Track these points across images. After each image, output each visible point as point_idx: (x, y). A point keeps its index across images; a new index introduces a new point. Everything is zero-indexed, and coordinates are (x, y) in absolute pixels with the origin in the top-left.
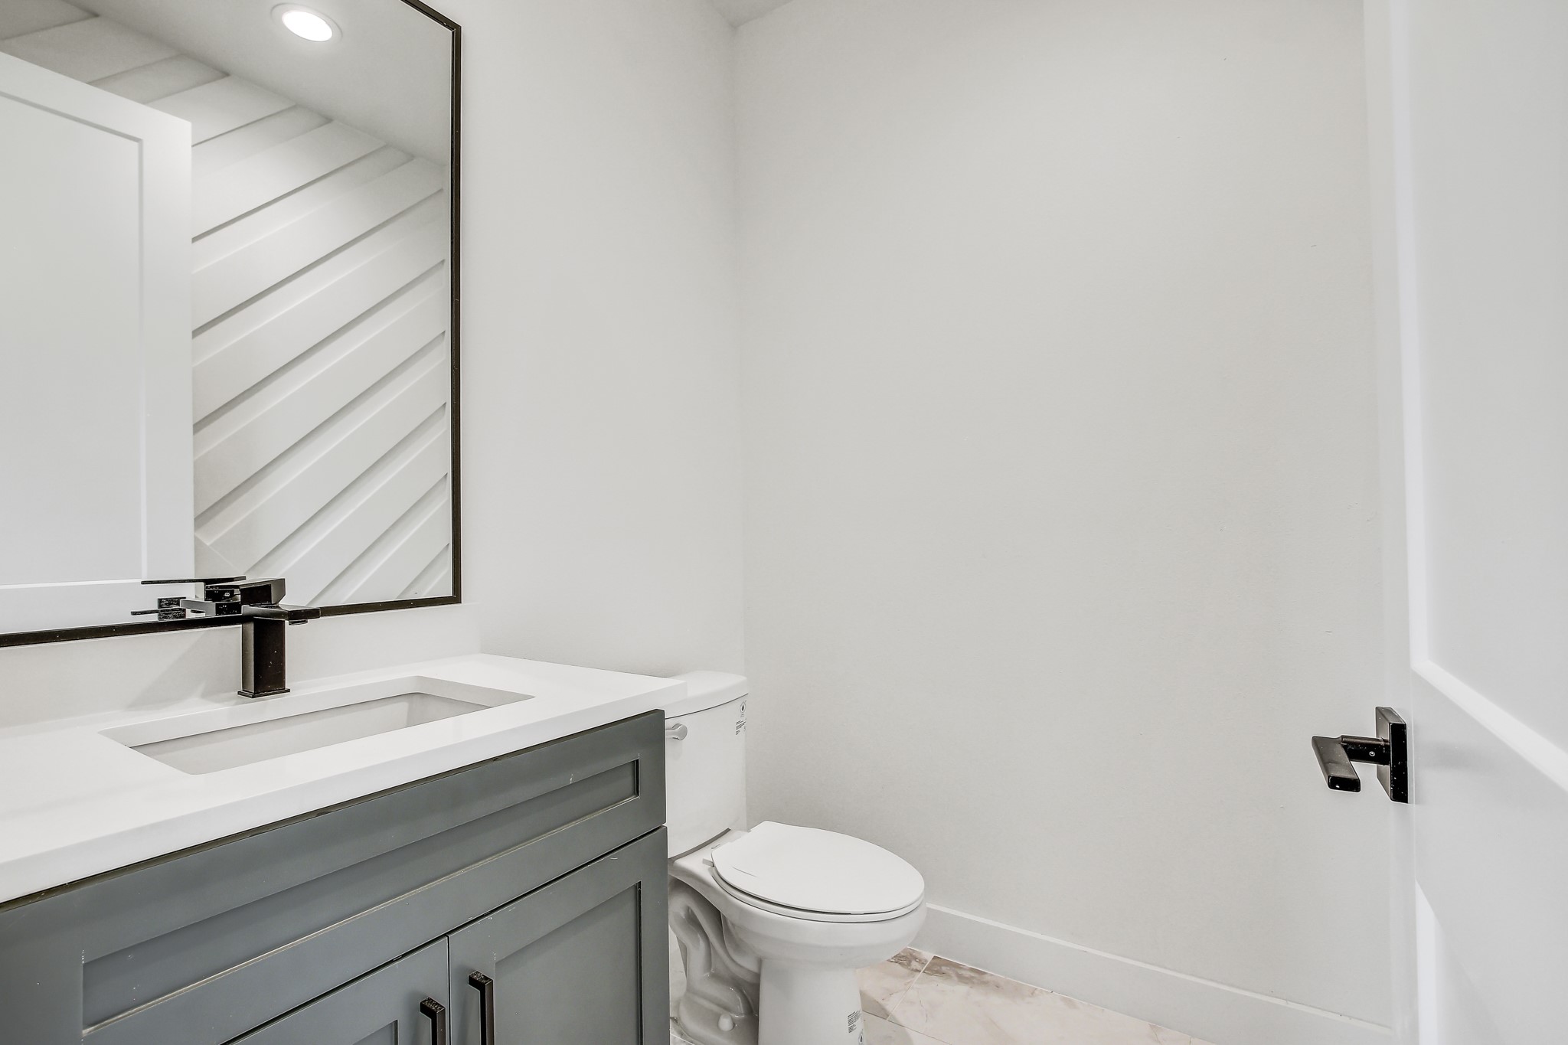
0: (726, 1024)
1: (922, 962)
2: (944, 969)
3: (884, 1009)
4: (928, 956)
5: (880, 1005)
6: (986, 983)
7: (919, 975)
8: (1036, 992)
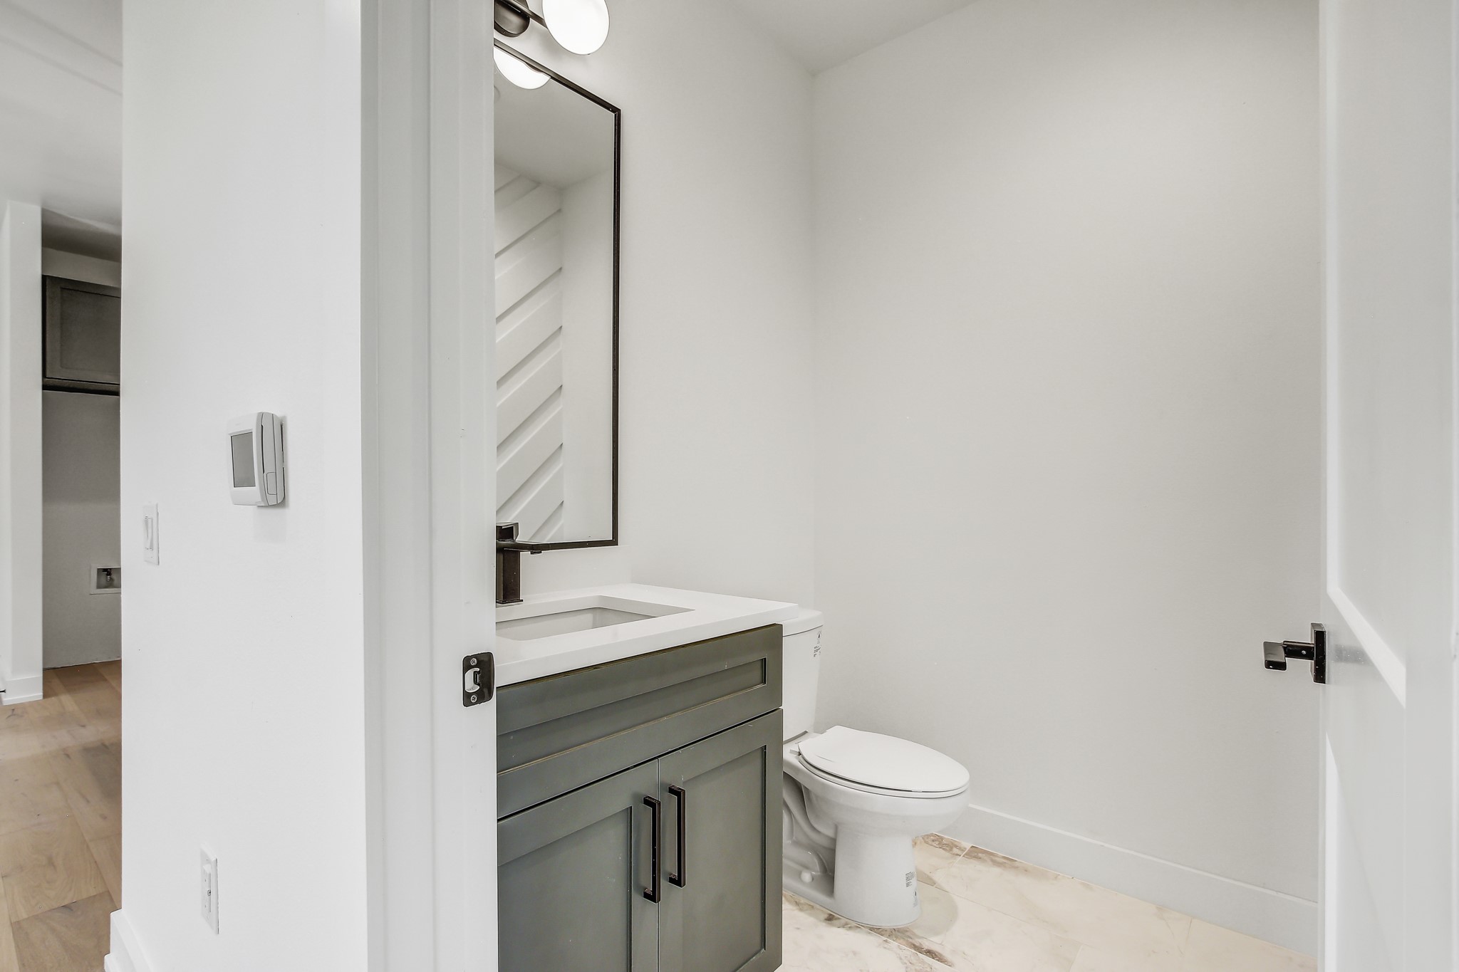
0: (807, 877)
1: (962, 850)
2: (980, 855)
3: (931, 879)
4: (967, 845)
5: (928, 876)
6: (1017, 868)
7: (959, 858)
8: (1059, 877)
